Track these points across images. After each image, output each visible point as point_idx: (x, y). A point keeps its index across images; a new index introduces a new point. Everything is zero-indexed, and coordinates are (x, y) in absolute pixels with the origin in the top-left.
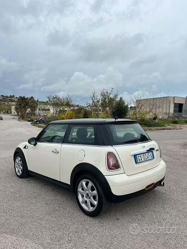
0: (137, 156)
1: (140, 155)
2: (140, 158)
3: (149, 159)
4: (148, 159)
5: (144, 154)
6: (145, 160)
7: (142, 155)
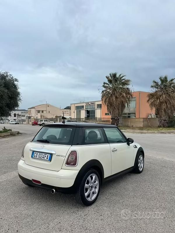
0: (35, 152)
1: (37, 153)
2: (36, 155)
3: (44, 159)
4: (42, 158)
5: (41, 153)
6: (40, 158)
7: (39, 153)
